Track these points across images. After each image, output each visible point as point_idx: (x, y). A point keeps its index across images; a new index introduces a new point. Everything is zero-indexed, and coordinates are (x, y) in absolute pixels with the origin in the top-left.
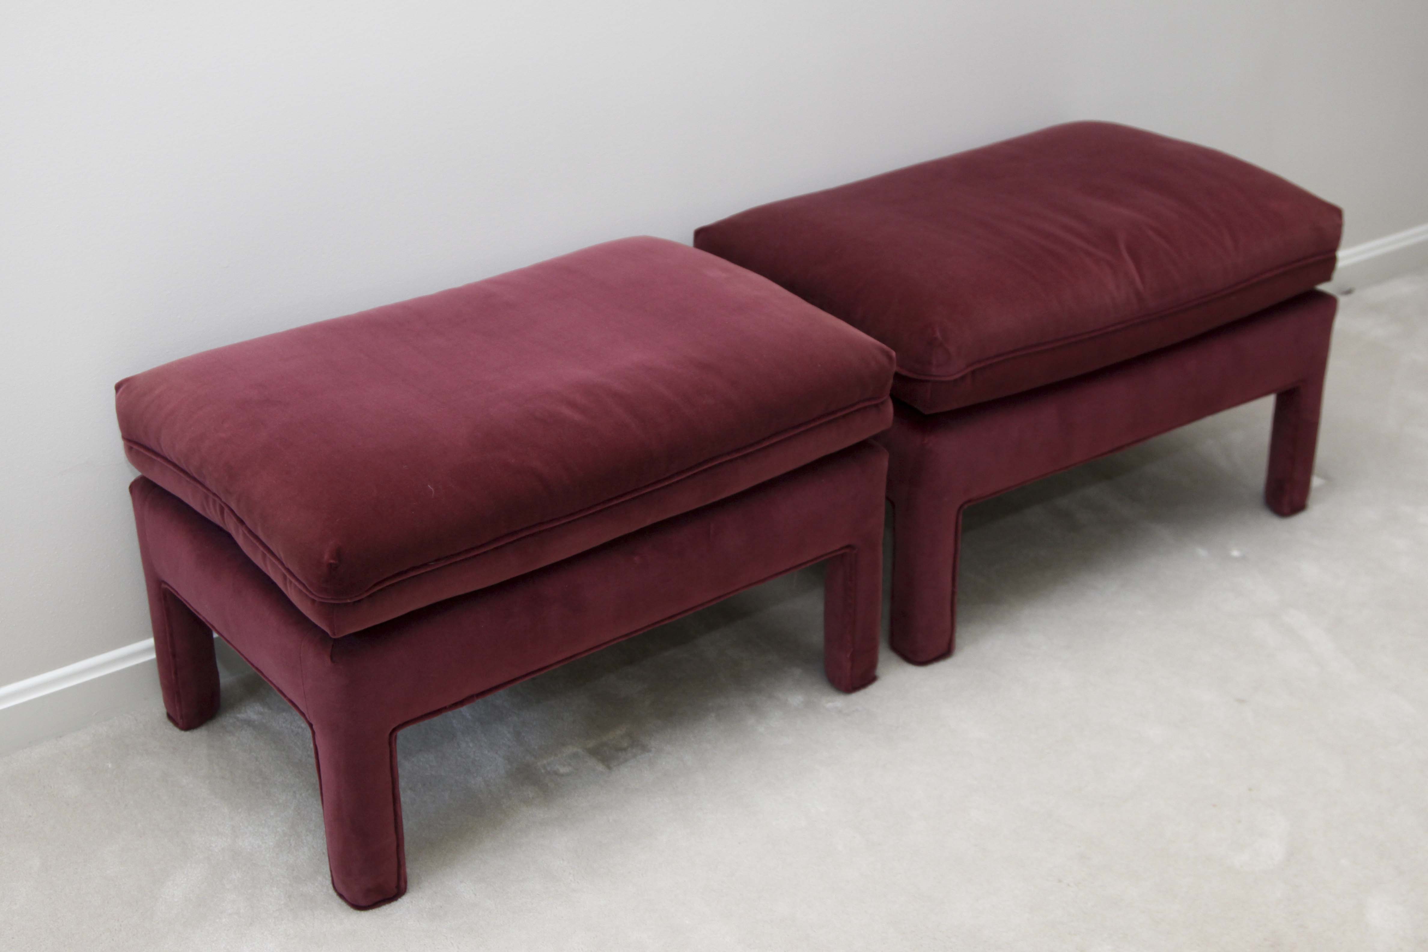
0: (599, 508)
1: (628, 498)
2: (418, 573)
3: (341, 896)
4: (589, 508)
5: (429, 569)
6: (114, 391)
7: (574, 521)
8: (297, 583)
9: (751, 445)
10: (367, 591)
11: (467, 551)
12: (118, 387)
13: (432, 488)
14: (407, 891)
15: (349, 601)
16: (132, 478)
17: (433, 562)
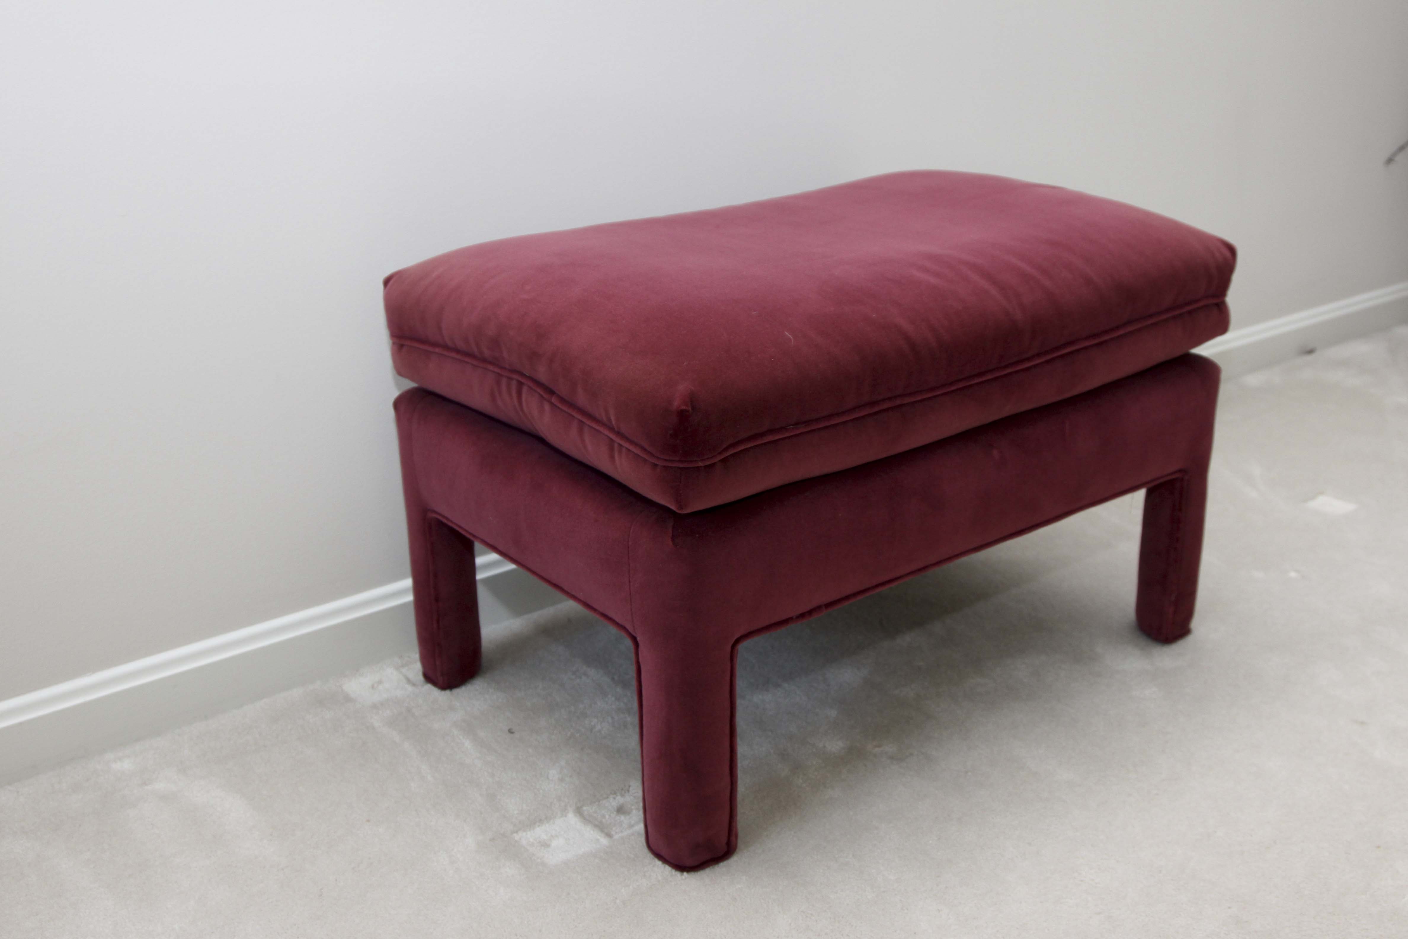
0: (960, 385)
1: (989, 377)
2: (776, 438)
3: (659, 856)
4: (951, 384)
5: (787, 435)
6: (382, 286)
7: (935, 397)
8: (631, 448)
9: (1106, 332)
10: (720, 453)
11: (831, 416)
12: (387, 282)
13: (790, 336)
14: (737, 850)
15: (700, 464)
16: (395, 393)
17: (792, 425)
